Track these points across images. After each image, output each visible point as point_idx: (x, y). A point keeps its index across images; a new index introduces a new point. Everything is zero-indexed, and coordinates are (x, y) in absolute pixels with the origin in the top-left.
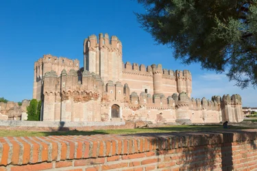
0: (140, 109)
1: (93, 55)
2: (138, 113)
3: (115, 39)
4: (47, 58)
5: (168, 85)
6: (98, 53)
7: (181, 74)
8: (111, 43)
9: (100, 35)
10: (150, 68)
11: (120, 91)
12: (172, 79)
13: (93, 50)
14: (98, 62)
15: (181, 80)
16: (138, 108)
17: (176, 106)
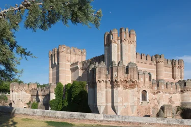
0: (159, 94)
1: (115, 47)
2: (156, 97)
3: (133, 32)
4: (62, 48)
5: (167, 72)
6: (120, 45)
7: (177, 63)
8: (130, 36)
9: (121, 29)
10: (154, 57)
11: (147, 79)
12: (169, 67)
13: (115, 42)
14: (120, 53)
15: (176, 68)
16: (157, 93)
17: (182, 91)
